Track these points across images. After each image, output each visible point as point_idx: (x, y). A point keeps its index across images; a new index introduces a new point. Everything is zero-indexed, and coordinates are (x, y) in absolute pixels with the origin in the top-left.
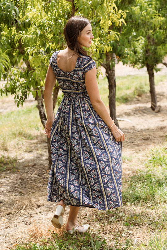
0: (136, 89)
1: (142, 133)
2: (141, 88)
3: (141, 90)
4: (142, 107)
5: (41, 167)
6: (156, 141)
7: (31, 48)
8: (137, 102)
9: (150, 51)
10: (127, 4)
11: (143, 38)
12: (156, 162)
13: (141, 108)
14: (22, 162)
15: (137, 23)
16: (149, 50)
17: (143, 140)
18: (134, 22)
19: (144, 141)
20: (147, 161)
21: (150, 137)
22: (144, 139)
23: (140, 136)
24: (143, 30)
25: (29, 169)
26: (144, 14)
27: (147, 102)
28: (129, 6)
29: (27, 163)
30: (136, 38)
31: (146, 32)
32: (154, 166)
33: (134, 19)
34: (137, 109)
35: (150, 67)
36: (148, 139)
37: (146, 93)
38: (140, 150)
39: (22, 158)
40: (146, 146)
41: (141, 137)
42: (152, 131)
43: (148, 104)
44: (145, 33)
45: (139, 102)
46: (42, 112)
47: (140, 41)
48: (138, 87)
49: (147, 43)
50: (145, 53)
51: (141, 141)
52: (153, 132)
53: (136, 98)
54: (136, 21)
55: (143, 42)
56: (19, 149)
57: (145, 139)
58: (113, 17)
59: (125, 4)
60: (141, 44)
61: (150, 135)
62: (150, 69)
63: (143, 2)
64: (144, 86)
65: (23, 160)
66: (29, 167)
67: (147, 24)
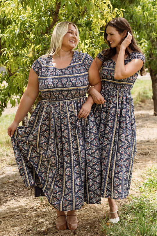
0: (139, 94)
1: (142, 146)
2: (144, 93)
3: (145, 95)
4: (144, 114)
5: (23, 185)
6: (155, 157)
7: (8, 50)
8: (139, 108)
9: (154, 56)
10: (127, 4)
11: (146, 41)
12: (153, 186)
13: (143, 116)
14: (2, 178)
15: (138, 24)
16: (153, 54)
17: (140, 155)
18: (135, 23)
19: (142, 156)
20: (142, 183)
21: (150, 151)
22: (142, 154)
23: (139, 149)
24: (144, 32)
25: (9, 187)
26: (146, 15)
27: (150, 109)
28: (130, 5)
29: (8, 179)
30: (139, 41)
31: (148, 35)
32: (150, 191)
33: (134, 19)
34: (139, 116)
35: (154, 72)
36: (146, 154)
37: (150, 98)
38: (136, 168)
39: (3, 173)
40: (144, 162)
41: (140, 151)
42: (152, 143)
43: (151, 111)
44: (146, 35)
45: (141, 108)
46: (25, 122)
47: (143, 44)
48: (141, 92)
49: (151, 47)
50: (148, 58)
51: (139, 156)
52: (153, 146)
53: (139, 104)
54: (137, 23)
55: (146, 45)
56: (2, 162)
57: (144, 153)
58: (108, 16)
59: (126, 3)
60: (143, 48)
61: (149, 149)
62: (153, 74)
63: (147, 2)
64: (148, 92)
65: (4, 175)
66: (8, 185)
67: (150, 25)
